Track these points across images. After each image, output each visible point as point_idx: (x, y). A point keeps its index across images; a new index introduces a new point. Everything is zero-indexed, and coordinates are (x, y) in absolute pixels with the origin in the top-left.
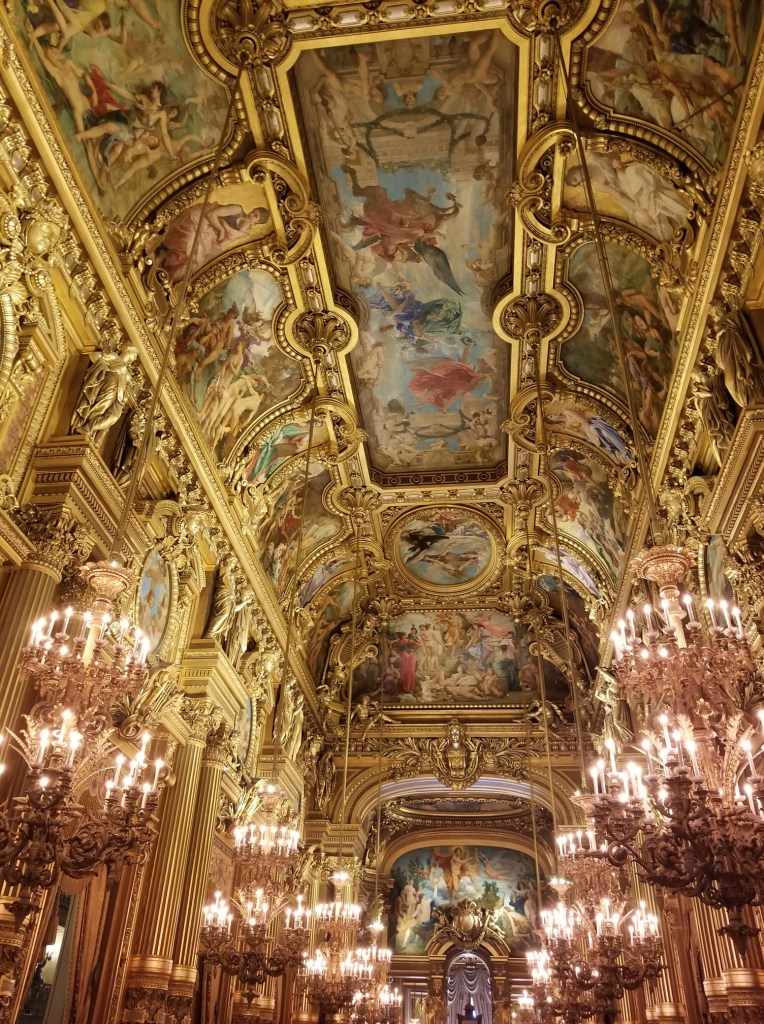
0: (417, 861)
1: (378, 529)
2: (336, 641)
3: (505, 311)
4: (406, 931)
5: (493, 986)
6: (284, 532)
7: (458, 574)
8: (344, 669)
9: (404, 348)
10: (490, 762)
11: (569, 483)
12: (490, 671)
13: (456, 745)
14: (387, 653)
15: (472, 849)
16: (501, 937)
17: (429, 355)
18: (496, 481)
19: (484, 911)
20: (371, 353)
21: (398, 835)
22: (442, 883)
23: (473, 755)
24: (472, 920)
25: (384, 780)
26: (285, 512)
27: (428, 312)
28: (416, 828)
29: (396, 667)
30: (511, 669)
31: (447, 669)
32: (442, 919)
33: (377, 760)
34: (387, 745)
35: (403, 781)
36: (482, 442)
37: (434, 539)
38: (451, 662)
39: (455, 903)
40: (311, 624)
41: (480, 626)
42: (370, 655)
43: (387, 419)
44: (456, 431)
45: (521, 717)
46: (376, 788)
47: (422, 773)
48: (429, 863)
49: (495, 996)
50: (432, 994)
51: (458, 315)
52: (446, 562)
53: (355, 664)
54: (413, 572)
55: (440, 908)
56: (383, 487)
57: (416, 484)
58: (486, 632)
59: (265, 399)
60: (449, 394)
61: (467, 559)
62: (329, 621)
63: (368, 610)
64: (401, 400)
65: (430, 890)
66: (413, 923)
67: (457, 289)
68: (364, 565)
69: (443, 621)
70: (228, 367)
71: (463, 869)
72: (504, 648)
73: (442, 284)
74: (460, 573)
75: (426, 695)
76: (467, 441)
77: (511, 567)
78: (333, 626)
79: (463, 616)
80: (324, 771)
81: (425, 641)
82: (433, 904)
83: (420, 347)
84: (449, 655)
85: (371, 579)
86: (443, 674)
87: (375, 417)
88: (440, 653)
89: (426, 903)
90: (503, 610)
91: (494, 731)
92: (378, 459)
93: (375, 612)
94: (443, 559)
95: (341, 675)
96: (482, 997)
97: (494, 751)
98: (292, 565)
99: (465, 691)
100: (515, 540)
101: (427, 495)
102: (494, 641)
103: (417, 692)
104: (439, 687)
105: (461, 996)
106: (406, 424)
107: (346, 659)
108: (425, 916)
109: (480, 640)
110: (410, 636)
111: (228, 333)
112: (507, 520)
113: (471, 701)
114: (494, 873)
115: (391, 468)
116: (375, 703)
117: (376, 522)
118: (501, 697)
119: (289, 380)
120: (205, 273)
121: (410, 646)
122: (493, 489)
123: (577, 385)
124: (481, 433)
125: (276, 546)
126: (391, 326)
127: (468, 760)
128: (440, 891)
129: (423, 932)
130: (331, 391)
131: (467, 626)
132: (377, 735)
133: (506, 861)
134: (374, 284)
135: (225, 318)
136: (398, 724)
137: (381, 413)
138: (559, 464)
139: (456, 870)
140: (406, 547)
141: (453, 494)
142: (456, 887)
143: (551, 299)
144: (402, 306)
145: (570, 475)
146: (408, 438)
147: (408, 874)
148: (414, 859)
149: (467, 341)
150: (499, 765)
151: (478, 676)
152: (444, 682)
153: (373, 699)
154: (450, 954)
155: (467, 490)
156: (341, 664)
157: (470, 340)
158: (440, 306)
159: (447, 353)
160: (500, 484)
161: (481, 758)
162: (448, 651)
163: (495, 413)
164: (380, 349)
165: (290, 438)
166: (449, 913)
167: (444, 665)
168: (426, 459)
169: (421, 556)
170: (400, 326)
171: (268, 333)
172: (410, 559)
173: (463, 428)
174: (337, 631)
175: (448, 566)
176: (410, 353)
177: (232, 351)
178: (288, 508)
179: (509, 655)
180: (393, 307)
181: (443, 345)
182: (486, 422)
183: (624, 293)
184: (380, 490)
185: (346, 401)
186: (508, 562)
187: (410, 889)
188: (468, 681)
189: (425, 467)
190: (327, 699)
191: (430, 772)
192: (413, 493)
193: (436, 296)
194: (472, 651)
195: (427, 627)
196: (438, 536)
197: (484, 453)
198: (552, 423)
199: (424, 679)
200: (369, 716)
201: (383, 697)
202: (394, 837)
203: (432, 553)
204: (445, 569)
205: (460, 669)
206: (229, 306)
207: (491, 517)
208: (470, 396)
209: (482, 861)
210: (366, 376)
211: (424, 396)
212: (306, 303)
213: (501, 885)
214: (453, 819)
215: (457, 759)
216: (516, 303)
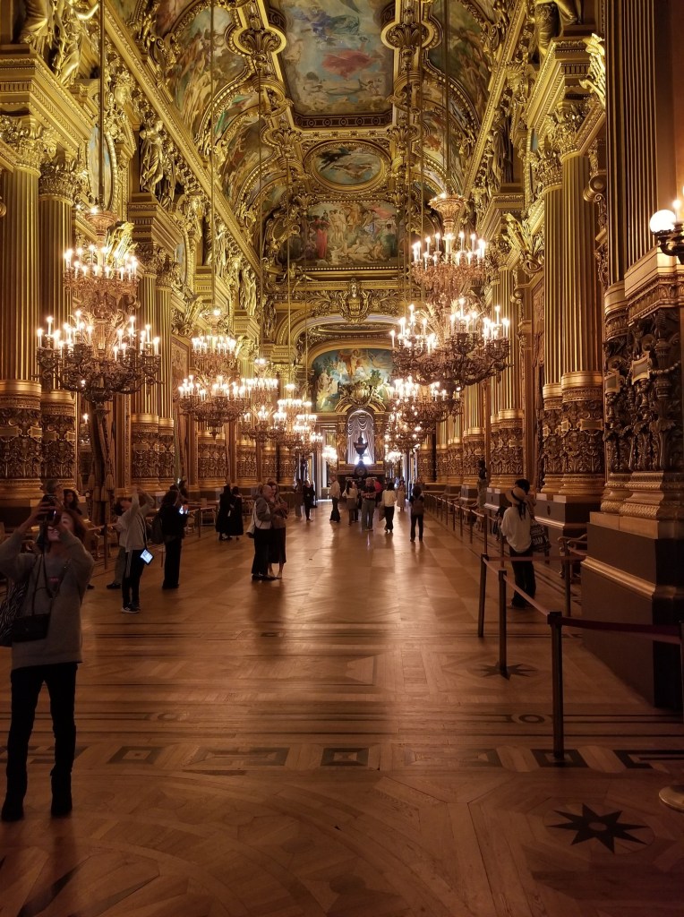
0: (329, 358)
1: (299, 154)
2: (270, 224)
3: (390, 31)
4: (322, 399)
5: (375, 428)
6: (234, 164)
7: (357, 177)
8: (276, 243)
9: (318, 43)
10: (376, 305)
11: (435, 130)
12: (378, 242)
13: (354, 296)
14: (307, 230)
15: (364, 350)
16: (381, 401)
17: (336, 47)
18: (384, 126)
19: (371, 387)
20: (294, 45)
21: (316, 344)
22: (345, 371)
23: (365, 302)
24: (363, 392)
25: (308, 317)
26: (234, 151)
27: (336, 22)
28: (328, 340)
29: (313, 240)
30: (393, 241)
31: (349, 241)
32: (345, 392)
33: (303, 305)
34: (308, 296)
35: (321, 317)
36: (374, 98)
37: (339, 156)
38: (352, 236)
39: (353, 383)
40: (254, 220)
41: (372, 211)
42: (295, 232)
43: (306, 84)
44: (356, 91)
45: (396, 276)
46: (304, 322)
47: (332, 313)
48: (336, 359)
49: (376, 432)
50: (339, 432)
51: (357, 25)
52: (348, 169)
53: (283, 238)
54: (325, 177)
55: (344, 386)
56: (303, 128)
57: (327, 127)
58: (376, 215)
59: (219, 83)
60: (351, 69)
61: (364, 168)
62: (265, 211)
63: (293, 202)
64: (316, 73)
65: (338, 375)
66: (327, 395)
67: (356, 10)
68: (290, 175)
69: (346, 208)
70: (196, 70)
71: (358, 363)
72: (389, 226)
73: (345, 7)
74: (359, 176)
75: (335, 260)
76: (363, 97)
77: (394, 178)
78: (267, 214)
79: (361, 205)
80: (268, 313)
81: (333, 222)
82: (339, 384)
83: (330, 42)
84: (350, 232)
85: (294, 184)
86: (346, 245)
87: (297, 82)
88: (344, 230)
89: (335, 383)
90: (389, 201)
91: (379, 285)
92: (300, 108)
93: (298, 203)
94: (347, 168)
95: (275, 247)
96: (369, 432)
97: (379, 298)
98: (239, 183)
99: (361, 257)
100: (398, 161)
101: (335, 134)
102: (382, 221)
103: (328, 258)
104: (343, 255)
105: (356, 432)
106: (320, 87)
107: (277, 236)
108: (334, 391)
109: (372, 221)
110: (323, 218)
111: (195, 49)
112: (392, 148)
113: (365, 264)
114: (378, 365)
115: (308, 113)
116: (300, 267)
117: (298, 150)
118: (386, 261)
119: (235, 68)
120: (181, 21)
121: (323, 225)
122: (381, 131)
123: (439, 76)
124: (374, 92)
125: (229, 175)
126: (309, 30)
127: (362, 304)
128: (344, 376)
129: (333, 399)
130: (267, 74)
131: (364, 211)
132: (302, 289)
133: (386, 357)
134: (297, 5)
135: (193, 41)
136: (317, 282)
137: (302, 80)
138: (427, 117)
139: (354, 363)
140: (320, 162)
141: (354, 134)
142: (354, 373)
143: (420, 26)
144: (317, 18)
145: (435, 124)
146: (321, 95)
147: (323, 366)
148: (327, 358)
149: (363, 39)
150: (382, 307)
151: (370, 246)
152: (347, 251)
153: (298, 264)
154: (349, 411)
155: (363, 132)
156: (274, 240)
157: (365, 39)
158: (345, 19)
159: (350, 46)
160: (387, 128)
161: (370, 303)
162: (350, 228)
163: (383, 81)
164: (301, 43)
165: (237, 103)
166: (349, 388)
167: (347, 239)
168: (334, 107)
169: (331, 166)
170: (315, 30)
171: (221, 42)
172: (322, 168)
173: (361, 89)
174: (271, 217)
175: (350, 172)
176: (323, 45)
177: (198, 59)
178: (236, 147)
179: (392, 231)
180: (310, 18)
181: (346, 42)
182: (378, 87)
183: (468, 31)
184: (301, 131)
185: (277, 79)
186: (392, 175)
187: (325, 375)
188: (363, 250)
189: (333, 112)
190: (267, 267)
191: (338, 312)
192: (325, 133)
193: (341, 14)
194: (366, 228)
195: (335, 212)
196: (343, 153)
197: (376, 104)
198: (423, 94)
199: (333, 249)
200: (296, 276)
201: (306, 262)
202: (313, 346)
203: (339, 164)
204: (347, 173)
205: (358, 242)
206: (195, 31)
207: (381, 149)
208: (366, 71)
209: (371, 357)
210: (291, 58)
211: (334, 71)
212: (248, 23)
213: (381, 371)
214: (352, 334)
215: (354, 303)
216: (397, 28)
